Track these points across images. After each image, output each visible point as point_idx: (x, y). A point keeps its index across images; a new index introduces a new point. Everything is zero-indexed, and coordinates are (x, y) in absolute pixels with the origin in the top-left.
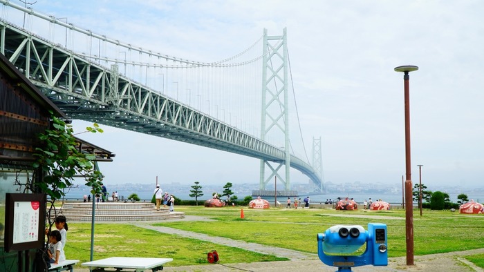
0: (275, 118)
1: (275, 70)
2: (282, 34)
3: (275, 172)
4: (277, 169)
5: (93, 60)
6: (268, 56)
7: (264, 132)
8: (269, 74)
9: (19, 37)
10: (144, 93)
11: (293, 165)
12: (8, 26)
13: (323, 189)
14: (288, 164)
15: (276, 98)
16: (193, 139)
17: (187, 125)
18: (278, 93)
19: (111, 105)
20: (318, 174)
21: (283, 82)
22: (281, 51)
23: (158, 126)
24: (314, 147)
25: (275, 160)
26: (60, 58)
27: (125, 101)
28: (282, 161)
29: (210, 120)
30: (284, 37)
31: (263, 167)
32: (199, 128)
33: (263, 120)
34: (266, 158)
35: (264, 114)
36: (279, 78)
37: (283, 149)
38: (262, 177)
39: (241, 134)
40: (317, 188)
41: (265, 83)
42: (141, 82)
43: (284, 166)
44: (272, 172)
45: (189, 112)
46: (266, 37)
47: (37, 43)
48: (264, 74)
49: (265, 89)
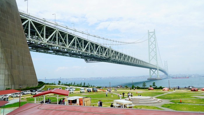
0: (153, 56)
1: (152, 42)
2: (154, 31)
3: (154, 72)
4: (155, 71)
5: (103, 45)
6: (150, 38)
7: (150, 61)
8: (150, 43)
9: (72, 37)
10: (118, 53)
11: (159, 70)
12: (69, 34)
13: (169, 77)
14: (158, 70)
15: (153, 50)
16: (128, 64)
17: (126, 60)
18: (153, 49)
19: (110, 57)
20: (167, 72)
21: (155, 45)
22: (154, 36)
23: (117, 61)
24: (165, 64)
25: (154, 69)
26: (86, 42)
27: (113, 56)
28: (156, 69)
29: (130, 57)
30: (154, 32)
31: (150, 71)
32: (129, 61)
33: (149, 57)
34: (151, 68)
35: (149, 55)
36: (154, 44)
37: (156, 65)
38: (150, 74)
39: (141, 61)
40: (167, 76)
41: (149, 46)
42: (117, 50)
43: (157, 70)
44: (153, 72)
45: (126, 56)
46: (149, 33)
47: (78, 38)
48: (149, 43)
49: (149, 48)
